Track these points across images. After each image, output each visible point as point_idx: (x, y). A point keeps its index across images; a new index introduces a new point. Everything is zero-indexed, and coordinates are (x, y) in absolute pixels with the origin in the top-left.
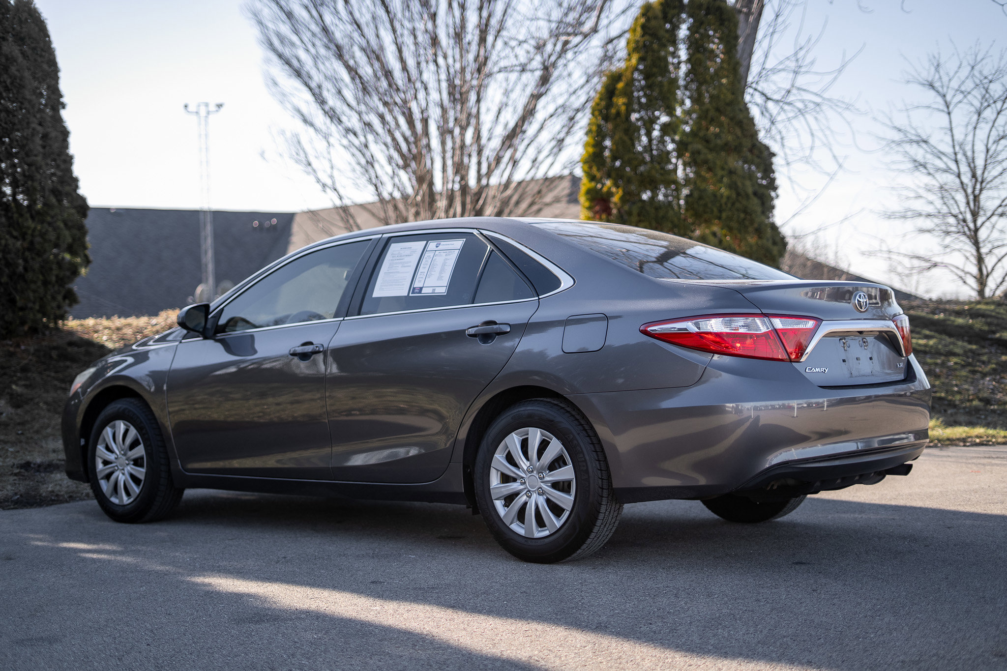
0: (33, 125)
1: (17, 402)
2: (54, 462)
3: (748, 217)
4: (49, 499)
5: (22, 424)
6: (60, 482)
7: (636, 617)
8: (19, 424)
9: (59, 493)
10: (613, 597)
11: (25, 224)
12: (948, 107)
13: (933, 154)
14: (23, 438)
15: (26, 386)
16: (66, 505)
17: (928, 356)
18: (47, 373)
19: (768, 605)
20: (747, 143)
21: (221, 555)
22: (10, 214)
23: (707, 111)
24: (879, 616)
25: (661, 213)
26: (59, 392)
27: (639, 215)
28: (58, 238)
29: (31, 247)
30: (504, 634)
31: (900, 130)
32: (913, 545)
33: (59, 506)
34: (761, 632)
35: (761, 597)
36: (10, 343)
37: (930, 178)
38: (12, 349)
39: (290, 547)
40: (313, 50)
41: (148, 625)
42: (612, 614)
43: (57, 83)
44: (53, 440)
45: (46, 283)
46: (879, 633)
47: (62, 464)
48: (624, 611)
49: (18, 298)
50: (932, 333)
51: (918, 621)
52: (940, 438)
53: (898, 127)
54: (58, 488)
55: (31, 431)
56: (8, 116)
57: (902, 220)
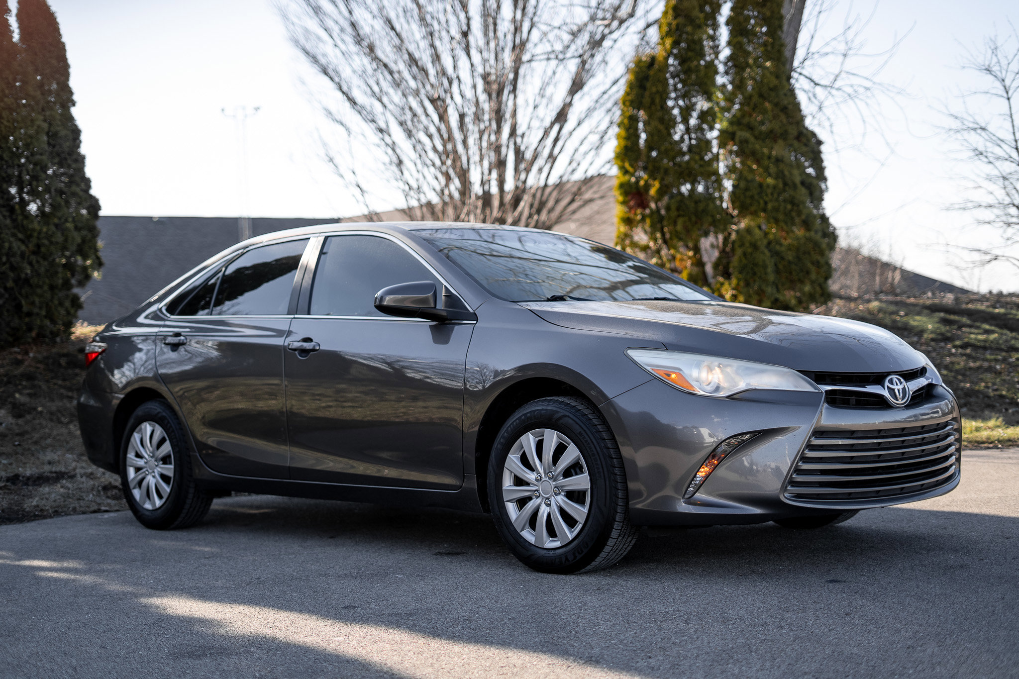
0: (38, 123)
1: (18, 411)
2: (46, 474)
3: (795, 208)
4: (32, 514)
5: (21, 434)
6: (47, 496)
7: (635, 648)
8: (17, 435)
9: (44, 508)
10: (613, 624)
11: (30, 226)
12: (1007, 93)
13: (991, 141)
14: (19, 449)
15: (30, 395)
16: (49, 520)
17: (988, 352)
18: (55, 381)
19: (791, 633)
20: (793, 131)
21: (190, 576)
22: (14, 217)
23: (750, 97)
24: (921, 646)
25: (701, 206)
26: (65, 401)
27: (678, 209)
28: (66, 240)
29: (37, 252)
30: (475, 671)
31: (956, 118)
32: (965, 558)
33: (40, 521)
34: (779, 667)
35: (785, 623)
36: (16, 349)
37: (991, 166)
38: (19, 357)
39: (268, 566)
40: (343, 47)
41: (74, 661)
42: (607, 645)
43: (68, 80)
44: (52, 451)
45: (52, 288)
46: (920, 668)
47: (53, 477)
48: (621, 643)
49: (23, 302)
50: (993, 328)
51: (966, 653)
52: (1001, 438)
53: (954, 114)
54: (44, 502)
55: (30, 441)
56: (12, 114)
57: (961, 211)
